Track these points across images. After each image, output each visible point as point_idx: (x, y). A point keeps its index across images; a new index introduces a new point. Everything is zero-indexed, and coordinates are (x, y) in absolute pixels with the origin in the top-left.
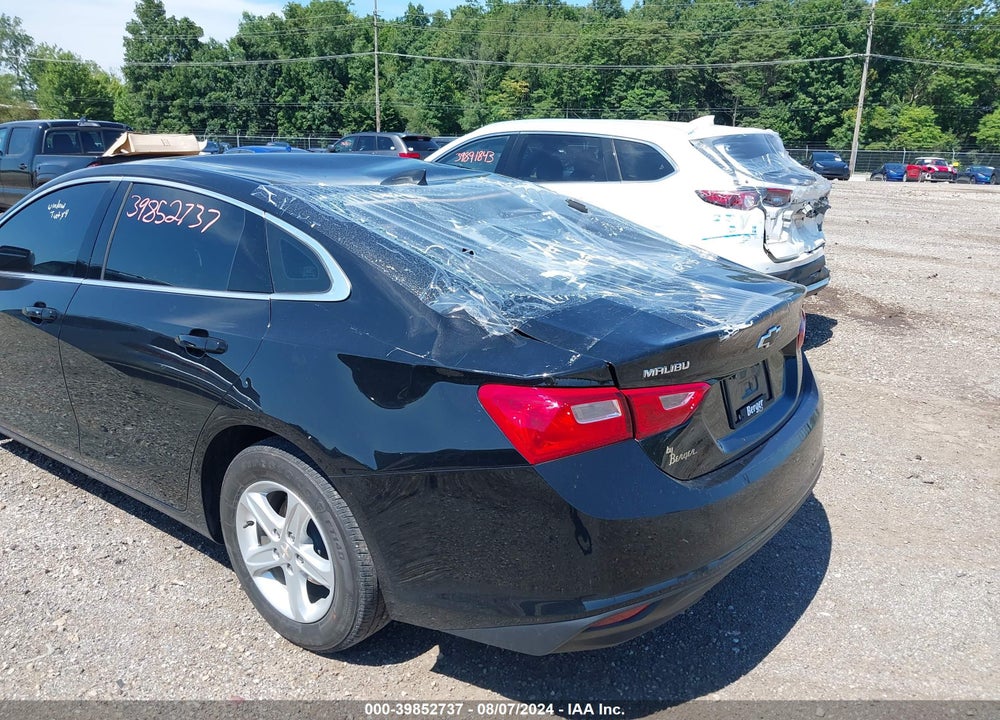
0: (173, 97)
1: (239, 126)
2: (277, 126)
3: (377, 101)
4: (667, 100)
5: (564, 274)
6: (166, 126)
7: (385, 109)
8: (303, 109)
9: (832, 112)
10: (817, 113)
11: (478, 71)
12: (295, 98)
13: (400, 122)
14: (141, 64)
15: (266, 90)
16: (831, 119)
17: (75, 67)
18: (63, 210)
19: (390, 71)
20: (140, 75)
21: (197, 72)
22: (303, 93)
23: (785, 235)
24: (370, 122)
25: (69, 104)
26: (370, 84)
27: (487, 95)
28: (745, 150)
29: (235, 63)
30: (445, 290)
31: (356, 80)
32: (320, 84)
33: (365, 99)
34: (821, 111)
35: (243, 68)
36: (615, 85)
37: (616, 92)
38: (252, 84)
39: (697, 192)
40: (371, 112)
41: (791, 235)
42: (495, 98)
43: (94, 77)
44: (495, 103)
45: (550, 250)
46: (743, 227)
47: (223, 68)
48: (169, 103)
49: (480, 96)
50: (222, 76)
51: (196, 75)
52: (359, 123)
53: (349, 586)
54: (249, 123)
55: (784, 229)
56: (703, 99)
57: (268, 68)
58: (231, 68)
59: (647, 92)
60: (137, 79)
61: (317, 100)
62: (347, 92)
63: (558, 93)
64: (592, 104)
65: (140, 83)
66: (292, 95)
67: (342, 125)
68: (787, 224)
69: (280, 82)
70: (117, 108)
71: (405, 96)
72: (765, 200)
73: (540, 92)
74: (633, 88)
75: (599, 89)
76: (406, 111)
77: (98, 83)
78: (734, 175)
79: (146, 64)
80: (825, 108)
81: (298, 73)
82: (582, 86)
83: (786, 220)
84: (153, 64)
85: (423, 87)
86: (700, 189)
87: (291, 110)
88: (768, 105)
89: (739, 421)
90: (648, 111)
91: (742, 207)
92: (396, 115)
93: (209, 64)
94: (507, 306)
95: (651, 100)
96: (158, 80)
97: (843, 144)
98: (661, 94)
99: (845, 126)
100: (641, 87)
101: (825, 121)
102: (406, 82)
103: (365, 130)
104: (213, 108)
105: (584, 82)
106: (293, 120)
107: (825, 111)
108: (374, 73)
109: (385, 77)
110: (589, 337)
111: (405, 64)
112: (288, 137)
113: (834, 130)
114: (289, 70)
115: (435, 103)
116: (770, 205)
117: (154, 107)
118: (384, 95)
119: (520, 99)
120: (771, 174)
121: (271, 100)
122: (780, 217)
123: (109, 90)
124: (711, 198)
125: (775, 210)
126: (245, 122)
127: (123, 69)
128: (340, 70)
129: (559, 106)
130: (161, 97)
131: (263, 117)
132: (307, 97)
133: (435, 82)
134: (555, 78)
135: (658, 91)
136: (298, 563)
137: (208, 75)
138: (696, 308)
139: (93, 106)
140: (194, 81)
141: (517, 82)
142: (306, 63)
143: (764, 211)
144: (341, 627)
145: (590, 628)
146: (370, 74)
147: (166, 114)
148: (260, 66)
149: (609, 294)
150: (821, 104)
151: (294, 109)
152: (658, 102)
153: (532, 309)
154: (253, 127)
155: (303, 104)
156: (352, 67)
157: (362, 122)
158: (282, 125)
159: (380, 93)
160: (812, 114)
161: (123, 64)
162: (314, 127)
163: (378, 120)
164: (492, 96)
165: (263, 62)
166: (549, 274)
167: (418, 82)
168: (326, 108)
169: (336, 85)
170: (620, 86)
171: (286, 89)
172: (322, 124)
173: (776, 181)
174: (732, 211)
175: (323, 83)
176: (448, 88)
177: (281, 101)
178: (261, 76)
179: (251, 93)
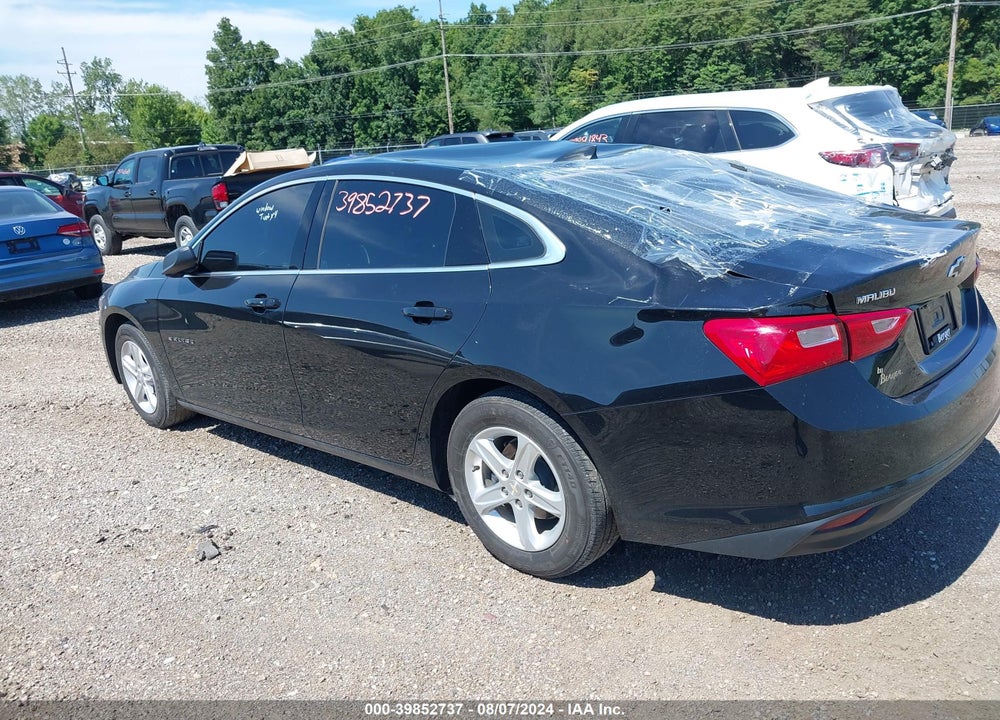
0: (255, 119)
1: (318, 141)
2: (353, 137)
3: (449, 104)
4: (741, 74)
5: (758, 223)
6: (250, 148)
7: (457, 112)
8: (378, 118)
9: (920, 69)
10: (904, 71)
11: (545, 64)
12: (369, 109)
13: (472, 123)
14: (223, 90)
15: (341, 104)
16: (921, 76)
17: (163, 99)
18: (271, 212)
19: (459, 71)
20: (223, 101)
21: (275, 92)
22: (376, 103)
23: (915, 189)
24: (442, 125)
25: (160, 136)
26: (440, 87)
27: (557, 87)
28: (866, 109)
29: (310, 81)
30: (656, 243)
31: (426, 84)
32: (392, 92)
33: (437, 103)
34: (909, 69)
35: (318, 84)
36: (686, 64)
37: (688, 71)
38: (327, 99)
39: (820, 154)
40: (442, 115)
41: (920, 189)
42: (565, 89)
43: (180, 107)
44: (565, 94)
45: (734, 201)
46: (872, 184)
47: (299, 85)
48: (251, 126)
49: (550, 89)
50: (299, 94)
51: (275, 96)
52: (432, 127)
53: (581, 511)
54: (327, 137)
55: (913, 183)
56: (779, 70)
57: (342, 81)
58: (307, 85)
59: (720, 67)
60: (220, 106)
61: (390, 108)
62: (418, 97)
63: (628, 78)
64: (663, 86)
65: (223, 109)
66: (366, 106)
67: (416, 131)
68: (916, 178)
69: (353, 94)
70: (204, 135)
71: (475, 96)
72: (892, 156)
73: (610, 78)
74: (705, 65)
75: (670, 69)
76: (477, 111)
77: (185, 112)
78: (857, 134)
79: (228, 90)
80: (913, 65)
81: (370, 84)
82: (652, 68)
83: (915, 174)
84: (235, 89)
85: (493, 85)
86: (823, 151)
87: (366, 121)
88: (851, 68)
89: (931, 347)
90: (722, 87)
91: (868, 165)
92: (468, 116)
93: (286, 83)
94: (715, 251)
95: (725, 76)
96: (240, 104)
97: (936, 101)
98: (735, 69)
99: (937, 82)
100: (714, 63)
101: (913, 79)
102: (475, 82)
103: (438, 134)
104: (292, 126)
105: (654, 64)
106: (369, 130)
107: (913, 69)
108: (443, 75)
109: (453, 79)
110: (802, 272)
111: (473, 64)
112: (365, 148)
113: (924, 88)
114: (361, 81)
115: (505, 100)
116: (898, 160)
117: (238, 130)
118: (454, 96)
119: (590, 87)
120: (896, 129)
121: (346, 113)
122: (909, 172)
123: (195, 118)
124: (835, 159)
125: (904, 164)
126: (323, 137)
127: (208, 97)
128: (410, 76)
129: (630, 91)
130: (244, 121)
131: (339, 130)
132: (381, 106)
133: (504, 79)
134: (625, 63)
135: (733, 66)
136: (527, 497)
137: (286, 95)
138: (887, 244)
139: (182, 135)
140: (273, 102)
141: (586, 70)
142: (377, 73)
143: (893, 167)
144: (574, 551)
145: (817, 532)
146: (438, 77)
147: (249, 136)
148: (334, 80)
149: (804, 236)
150: (908, 62)
151: (369, 120)
152: (733, 77)
153: (738, 252)
154: (331, 141)
155: (377, 114)
156: (421, 73)
157: (435, 126)
158: (358, 136)
159: (451, 95)
160: (899, 73)
161: (207, 92)
162: (390, 135)
163: (451, 123)
164: (562, 88)
165: (336, 76)
166: (744, 223)
167: (487, 81)
168: (399, 116)
169: (408, 91)
170: (692, 64)
171: (360, 100)
172: (397, 132)
173: (902, 135)
174: (859, 170)
175: (395, 91)
176: (518, 84)
177: (356, 112)
178: (336, 90)
179: (327, 108)
